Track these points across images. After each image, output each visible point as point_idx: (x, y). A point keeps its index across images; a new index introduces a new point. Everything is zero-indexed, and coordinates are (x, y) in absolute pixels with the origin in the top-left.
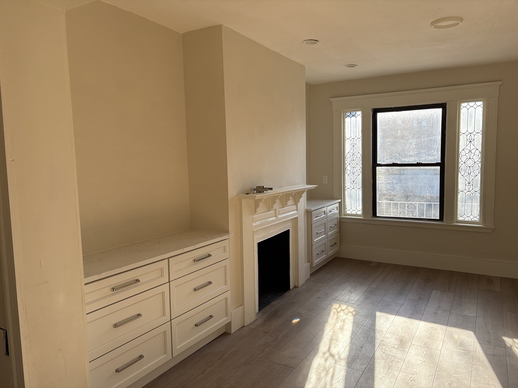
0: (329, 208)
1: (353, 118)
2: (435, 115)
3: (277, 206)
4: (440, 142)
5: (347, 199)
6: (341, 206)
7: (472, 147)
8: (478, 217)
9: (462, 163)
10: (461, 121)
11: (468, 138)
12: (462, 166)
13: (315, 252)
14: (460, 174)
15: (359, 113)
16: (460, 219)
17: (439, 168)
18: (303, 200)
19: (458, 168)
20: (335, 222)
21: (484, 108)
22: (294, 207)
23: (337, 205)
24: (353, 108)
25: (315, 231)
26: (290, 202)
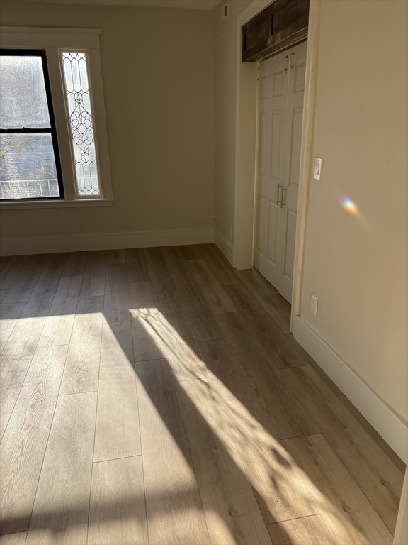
2: (35, 66)
4: (46, 101)
7: (82, 110)
8: (98, 190)
9: (74, 129)
10: (66, 75)
11: (76, 98)
12: (75, 133)
14: (74, 143)
16: (81, 194)
17: (50, 134)
19: (71, 135)
21: (87, 61)
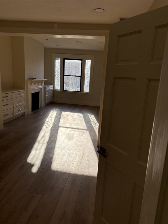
0: (50, 87)
1: (58, 60)
2: (80, 62)
3: (36, 84)
5: (56, 85)
6: (54, 87)
7: (88, 72)
8: (89, 91)
9: (86, 76)
10: (86, 65)
11: (87, 70)
13: (46, 99)
15: (60, 59)
16: (85, 91)
17: (80, 77)
18: (43, 83)
20: (52, 91)
21: (91, 62)
22: (41, 85)
23: (53, 86)
24: (58, 58)
25: (46, 93)
26: (40, 83)
